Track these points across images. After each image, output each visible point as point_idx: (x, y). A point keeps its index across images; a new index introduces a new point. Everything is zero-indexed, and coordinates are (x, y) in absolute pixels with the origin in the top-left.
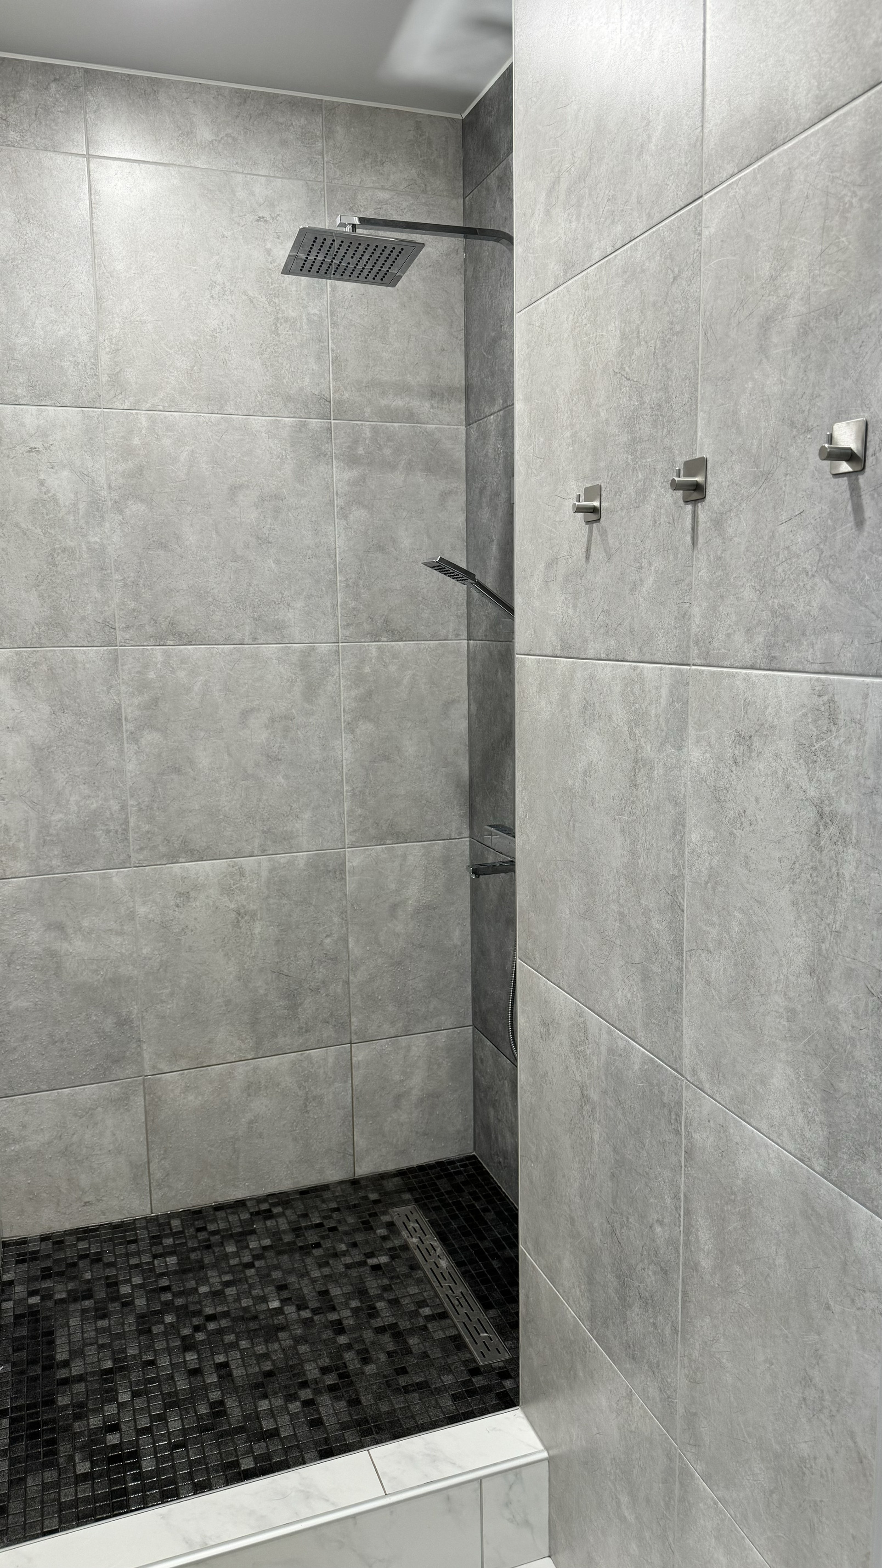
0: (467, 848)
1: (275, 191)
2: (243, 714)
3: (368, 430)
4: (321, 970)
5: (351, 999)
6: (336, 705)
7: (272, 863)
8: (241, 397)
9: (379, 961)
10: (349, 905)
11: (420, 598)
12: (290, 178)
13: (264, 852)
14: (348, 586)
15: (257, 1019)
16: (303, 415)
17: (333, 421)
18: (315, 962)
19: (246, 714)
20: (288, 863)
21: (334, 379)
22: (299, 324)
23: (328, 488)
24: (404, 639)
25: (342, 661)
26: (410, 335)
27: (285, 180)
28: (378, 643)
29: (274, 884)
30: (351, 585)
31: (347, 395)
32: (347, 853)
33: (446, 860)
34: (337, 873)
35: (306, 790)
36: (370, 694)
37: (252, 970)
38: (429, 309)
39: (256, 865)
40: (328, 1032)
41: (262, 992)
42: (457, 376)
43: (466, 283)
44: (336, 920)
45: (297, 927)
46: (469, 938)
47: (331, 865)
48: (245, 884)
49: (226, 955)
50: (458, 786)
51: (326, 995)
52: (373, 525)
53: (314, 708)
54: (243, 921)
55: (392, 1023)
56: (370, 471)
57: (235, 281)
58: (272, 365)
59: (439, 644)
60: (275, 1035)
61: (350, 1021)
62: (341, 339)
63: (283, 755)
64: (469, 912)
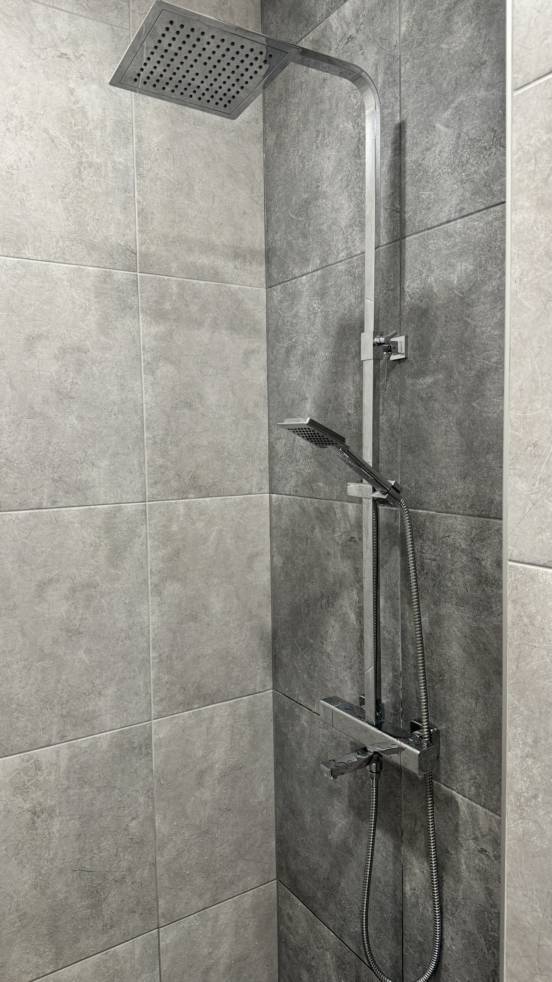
0: (270, 700)
1: (78, 30)
2: (40, 586)
3: (174, 285)
4: (126, 857)
5: (158, 881)
6: (142, 568)
7: (72, 749)
8: (40, 242)
9: (187, 834)
10: (155, 781)
11: (226, 454)
12: (94, 19)
13: (63, 738)
14: (155, 443)
15: (57, 927)
16: (107, 265)
17: (139, 274)
18: (120, 850)
19: (42, 586)
20: (89, 747)
21: (140, 231)
22: (103, 172)
23: (134, 342)
24: (211, 495)
25: (149, 520)
26: (215, 196)
27: (90, 21)
28: (186, 500)
29: (75, 772)
30: (158, 441)
31: (153, 249)
32: (153, 725)
33: (251, 715)
34: (143, 749)
35: (110, 663)
36: (177, 553)
37: (50, 874)
38: (232, 172)
39: (55, 755)
40: (136, 921)
41: (61, 896)
42: (258, 240)
43: (266, 152)
44: (142, 799)
45: (101, 816)
46: (273, 792)
47: (136, 741)
48: (41, 779)
49: (21, 863)
50: (261, 638)
51: (132, 883)
52: (181, 382)
53: (120, 573)
54: (39, 820)
55: (200, 895)
56: (177, 326)
57: (34, 116)
58: (75, 211)
59: (244, 498)
60: (77, 940)
61: (158, 904)
62: (147, 191)
63: (84, 627)
64: (272, 765)
